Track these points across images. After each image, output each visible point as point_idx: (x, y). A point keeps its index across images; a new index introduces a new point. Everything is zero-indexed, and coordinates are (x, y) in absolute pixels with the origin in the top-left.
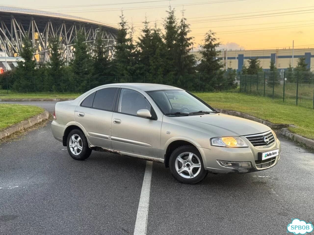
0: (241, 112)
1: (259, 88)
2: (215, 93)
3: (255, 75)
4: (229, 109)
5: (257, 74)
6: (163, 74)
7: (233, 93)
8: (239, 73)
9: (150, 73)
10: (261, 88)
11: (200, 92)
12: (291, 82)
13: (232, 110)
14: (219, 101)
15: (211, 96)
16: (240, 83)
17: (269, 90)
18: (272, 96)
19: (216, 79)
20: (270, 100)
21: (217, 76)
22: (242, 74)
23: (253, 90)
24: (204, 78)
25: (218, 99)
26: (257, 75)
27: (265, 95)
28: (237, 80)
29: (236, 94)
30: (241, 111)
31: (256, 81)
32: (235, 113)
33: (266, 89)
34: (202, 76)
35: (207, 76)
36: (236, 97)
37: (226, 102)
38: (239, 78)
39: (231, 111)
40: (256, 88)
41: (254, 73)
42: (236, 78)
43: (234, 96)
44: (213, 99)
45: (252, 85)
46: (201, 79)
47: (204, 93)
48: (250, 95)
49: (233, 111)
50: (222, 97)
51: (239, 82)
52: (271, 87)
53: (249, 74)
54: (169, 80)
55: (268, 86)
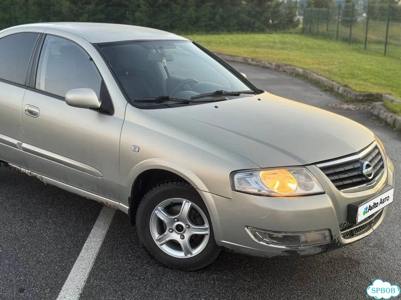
0: (303, 68)
1: (329, 29)
2: (267, 35)
3: (324, 9)
4: (286, 63)
5: (327, 7)
6: (196, 5)
7: (293, 35)
8: (302, 5)
9: (178, 4)
10: (333, 27)
11: (247, 34)
12: (375, 19)
13: (290, 65)
14: (272, 48)
15: (261, 40)
16: (304, 19)
17: (345, 31)
18: (349, 40)
19: (270, 13)
20: (345, 46)
21: (271, 9)
22: (307, 7)
23: (321, 30)
24: (253, 13)
25: (271, 44)
26: (327, 9)
27: (338, 38)
28: (300, 14)
29: (297, 36)
30: (304, 66)
31: (327, 18)
32: (294, 69)
33: (339, 30)
34: (250, 9)
35: (258, 9)
36: (297, 41)
37: (282, 49)
38: (302, 12)
39: (289, 67)
40: (325, 28)
41: (323, 6)
42: (297, 13)
43: (294, 40)
44: (264, 44)
45: (320, 23)
46: (249, 14)
47: (253, 34)
48: (316, 38)
49: (292, 67)
50: (276, 40)
51: (301, 18)
52: (347, 26)
53: (316, 7)
54: (204, 15)
55: (343, 25)
